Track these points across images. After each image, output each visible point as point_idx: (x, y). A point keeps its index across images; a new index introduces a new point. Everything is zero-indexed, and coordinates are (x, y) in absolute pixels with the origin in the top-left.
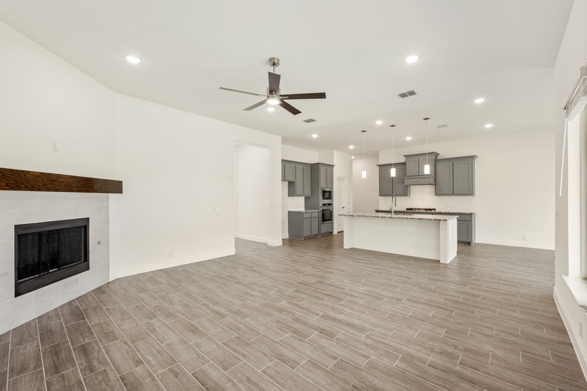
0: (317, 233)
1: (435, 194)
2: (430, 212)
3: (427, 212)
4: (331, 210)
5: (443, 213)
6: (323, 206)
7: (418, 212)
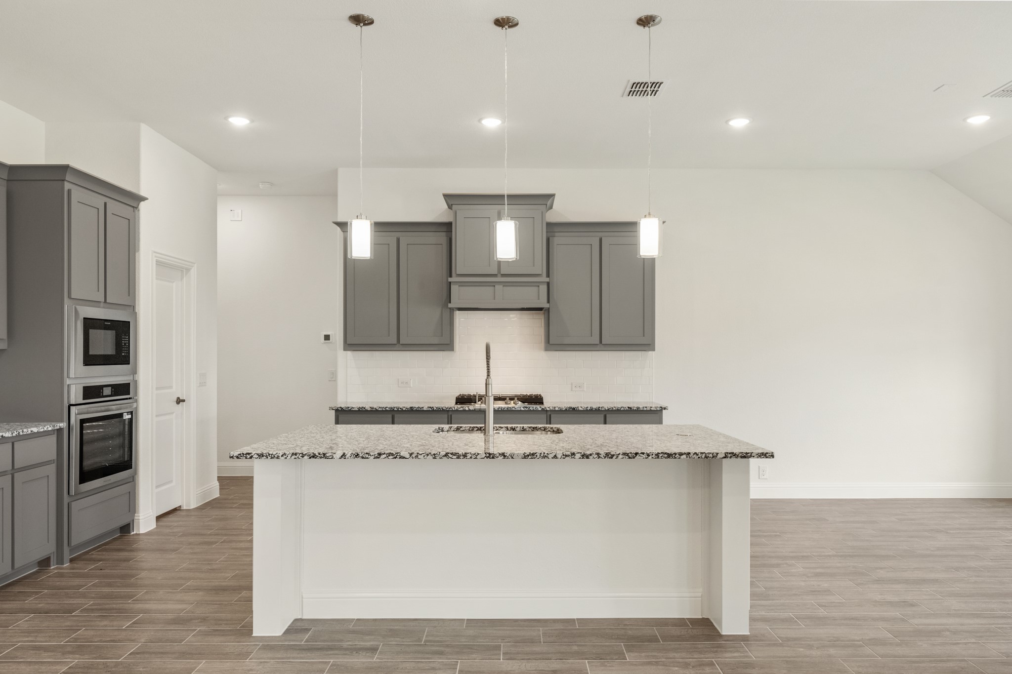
0: (49, 549)
1: (543, 345)
2: (541, 407)
3: (531, 408)
4: (125, 416)
5: (582, 409)
6: (84, 399)
7: (500, 409)
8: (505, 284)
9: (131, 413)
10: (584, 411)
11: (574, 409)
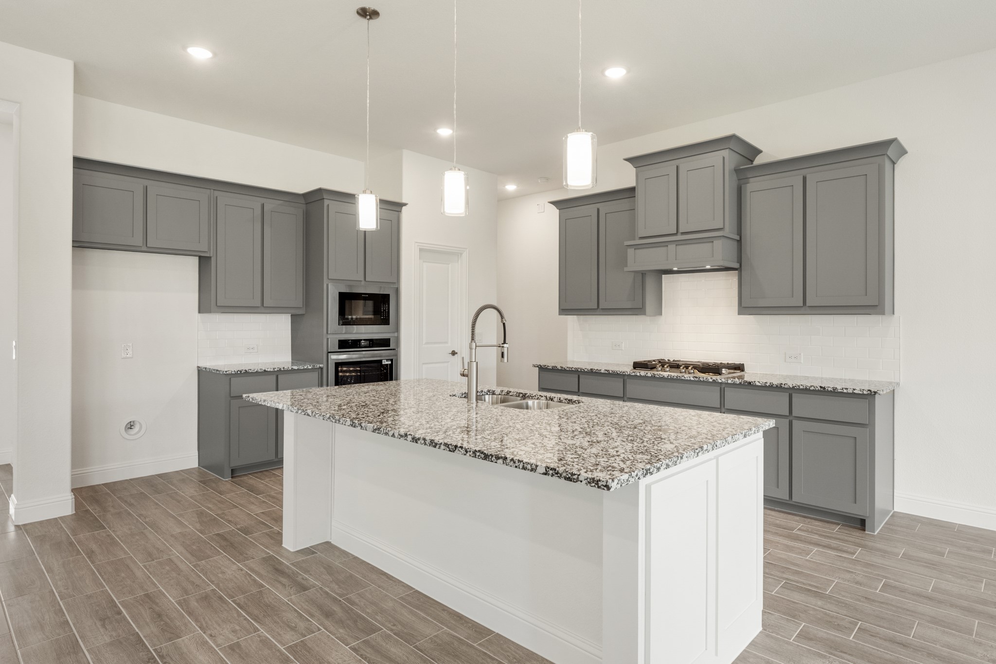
1: (737, 308)
2: (711, 378)
3: (701, 379)
4: (385, 362)
5: (760, 384)
6: (339, 348)
7: (669, 377)
8: (678, 243)
9: (392, 360)
10: (761, 386)
11: (750, 383)
